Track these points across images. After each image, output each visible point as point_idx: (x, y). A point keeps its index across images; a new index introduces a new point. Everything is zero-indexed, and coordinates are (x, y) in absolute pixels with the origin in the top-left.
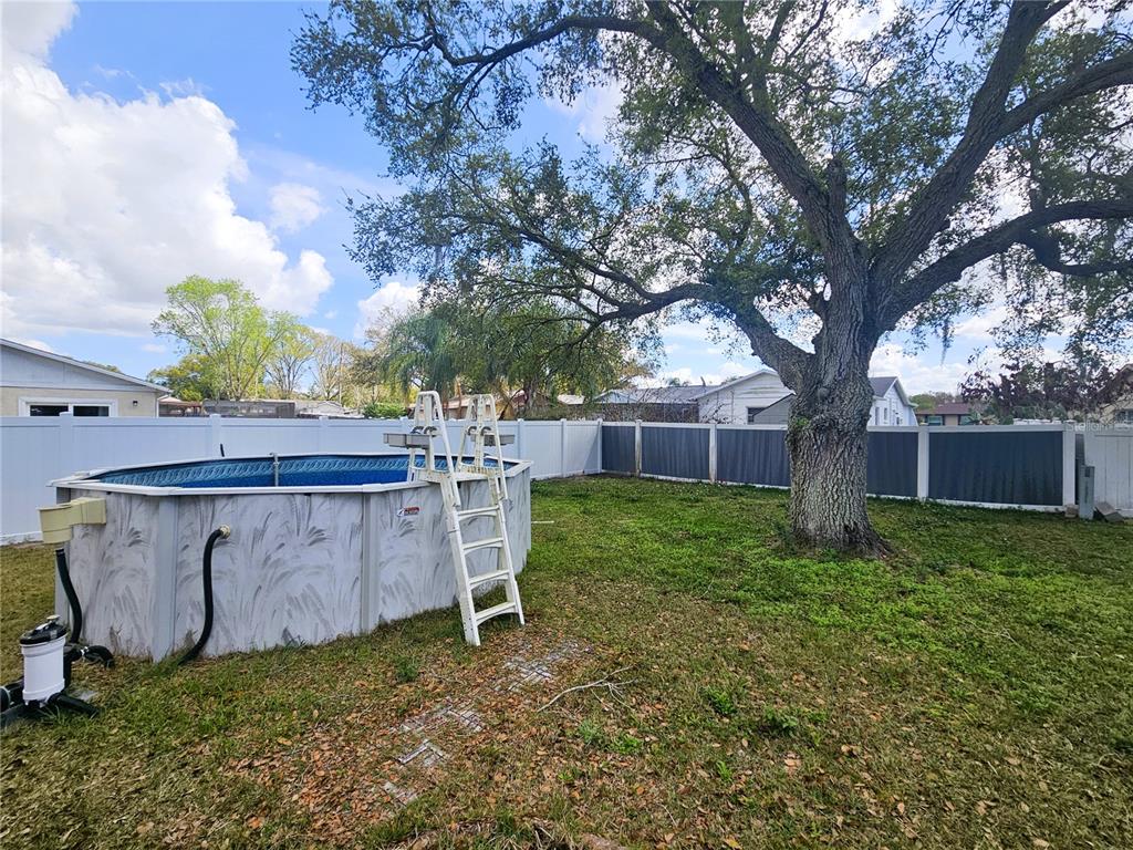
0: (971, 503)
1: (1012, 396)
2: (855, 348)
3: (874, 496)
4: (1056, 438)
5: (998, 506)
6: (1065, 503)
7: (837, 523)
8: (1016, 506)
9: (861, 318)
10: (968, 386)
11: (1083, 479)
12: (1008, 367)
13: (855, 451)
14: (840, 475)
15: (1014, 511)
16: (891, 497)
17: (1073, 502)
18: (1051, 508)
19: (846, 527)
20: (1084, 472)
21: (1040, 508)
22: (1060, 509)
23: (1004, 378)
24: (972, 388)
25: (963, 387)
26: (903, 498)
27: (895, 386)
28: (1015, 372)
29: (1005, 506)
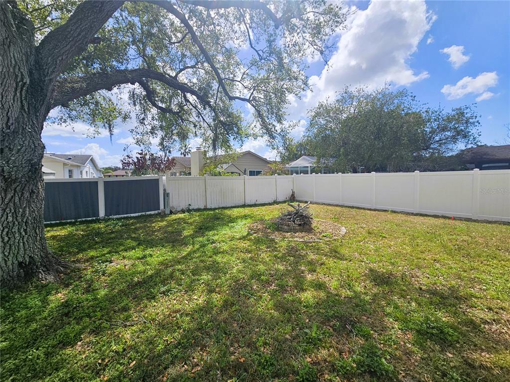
0: (125, 215)
1: (140, 165)
2: (23, 106)
3: (73, 220)
4: (156, 182)
5: (137, 214)
6: (161, 209)
7: (9, 263)
8: (144, 213)
9: (27, 80)
10: (124, 161)
11: (166, 197)
12: (139, 153)
13: (27, 195)
14: (10, 219)
15: (143, 216)
16: (84, 219)
17: (163, 208)
18: (156, 212)
19: (20, 264)
20: (166, 195)
21: (152, 213)
22: (159, 211)
23: (137, 158)
24: (126, 162)
25: (122, 161)
26: (90, 219)
27: (91, 160)
28: (141, 156)
29: (140, 214)
